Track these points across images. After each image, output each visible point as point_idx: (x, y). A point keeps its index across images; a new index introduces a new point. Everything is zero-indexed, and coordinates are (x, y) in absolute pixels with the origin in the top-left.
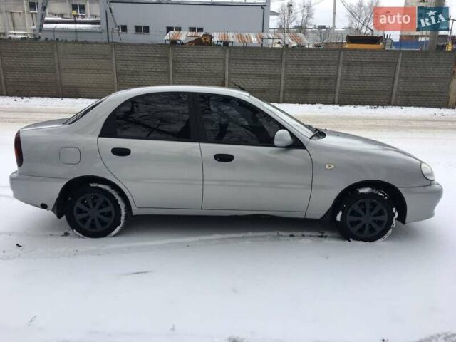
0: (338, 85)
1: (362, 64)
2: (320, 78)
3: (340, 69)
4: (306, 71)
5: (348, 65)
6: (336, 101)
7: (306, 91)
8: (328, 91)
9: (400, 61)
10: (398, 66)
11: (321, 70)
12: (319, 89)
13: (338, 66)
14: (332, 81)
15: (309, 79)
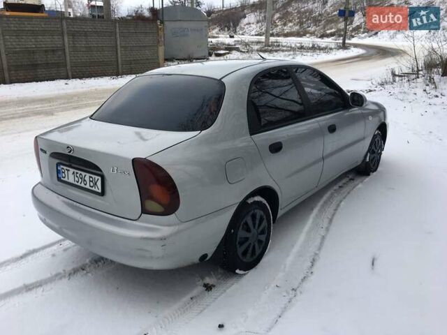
0: (68, 58)
1: (86, 34)
2: (46, 51)
3: (66, 39)
4: (30, 43)
5: (73, 35)
6: (70, 76)
7: (35, 66)
8: (58, 65)
9: (118, 31)
10: (118, 36)
11: (47, 42)
12: (48, 64)
13: (63, 36)
14: (60, 53)
15: (33, 52)
